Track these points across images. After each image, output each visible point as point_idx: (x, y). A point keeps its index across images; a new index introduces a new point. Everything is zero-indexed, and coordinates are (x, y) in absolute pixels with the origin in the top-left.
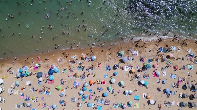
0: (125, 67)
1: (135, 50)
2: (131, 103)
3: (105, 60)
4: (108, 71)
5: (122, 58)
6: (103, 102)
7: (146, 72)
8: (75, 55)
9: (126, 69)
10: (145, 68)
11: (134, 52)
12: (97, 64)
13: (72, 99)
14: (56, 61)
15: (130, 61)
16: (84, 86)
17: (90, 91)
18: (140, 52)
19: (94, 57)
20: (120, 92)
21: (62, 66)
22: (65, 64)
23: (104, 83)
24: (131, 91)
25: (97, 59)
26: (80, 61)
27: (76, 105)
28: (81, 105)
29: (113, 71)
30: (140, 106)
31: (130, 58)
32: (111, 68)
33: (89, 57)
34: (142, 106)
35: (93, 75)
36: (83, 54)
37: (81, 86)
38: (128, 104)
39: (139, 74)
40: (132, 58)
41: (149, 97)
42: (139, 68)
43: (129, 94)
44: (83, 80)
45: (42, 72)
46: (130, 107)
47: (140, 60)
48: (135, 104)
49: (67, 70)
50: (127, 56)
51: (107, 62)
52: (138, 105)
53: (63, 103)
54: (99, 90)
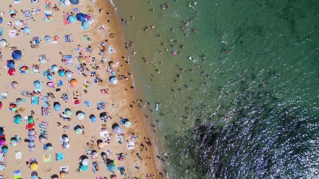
0: (106, 132)
1: (135, 143)
2: (50, 148)
3: (114, 100)
4: (96, 107)
5: (120, 125)
6: (46, 106)
7: (102, 165)
8: (114, 52)
9: (103, 135)
10: (109, 162)
11: (132, 143)
12: (105, 88)
13: (44, 57)
14: (100, 23)
15: (117, 138)
16: (67, 71)
17: (61, 82)
18: (133, 151)
19: (115, 81)
20: (66, 130)
21: (95, 33)
22: (99, 37)
23: (77, 102)
24: (68, 146)
25: (113, 86)
26: (105, 60)
27: (35, 64)
28: (36, 71)
29: (97, 113)
30: (47, 164)
31: (121, 137)
32: (102, 111)
33: (114, 73)
34: (48, 167)
35: (87, 84)
36: (118, 63)
37: (66, 68)
38: (49, 145)
39: (97, 155)
40: (122, 140)
41: (63, 175)
42: (108, 153)
43: (64, 144)
44: (76, 69)
45: (80, 4)
46: (44, 149)
47: (121, 154)
48: (50, 156)
49: (89, 43)
50: (123, 132)
51: (111, 103)
52: (48, 160)
53: (34, 43)
54: (65, 96)
